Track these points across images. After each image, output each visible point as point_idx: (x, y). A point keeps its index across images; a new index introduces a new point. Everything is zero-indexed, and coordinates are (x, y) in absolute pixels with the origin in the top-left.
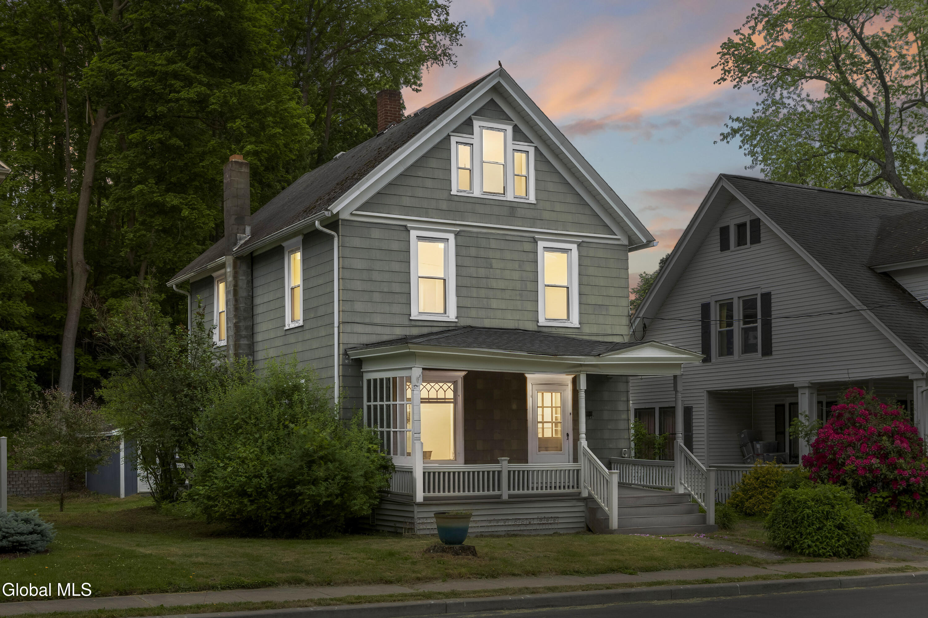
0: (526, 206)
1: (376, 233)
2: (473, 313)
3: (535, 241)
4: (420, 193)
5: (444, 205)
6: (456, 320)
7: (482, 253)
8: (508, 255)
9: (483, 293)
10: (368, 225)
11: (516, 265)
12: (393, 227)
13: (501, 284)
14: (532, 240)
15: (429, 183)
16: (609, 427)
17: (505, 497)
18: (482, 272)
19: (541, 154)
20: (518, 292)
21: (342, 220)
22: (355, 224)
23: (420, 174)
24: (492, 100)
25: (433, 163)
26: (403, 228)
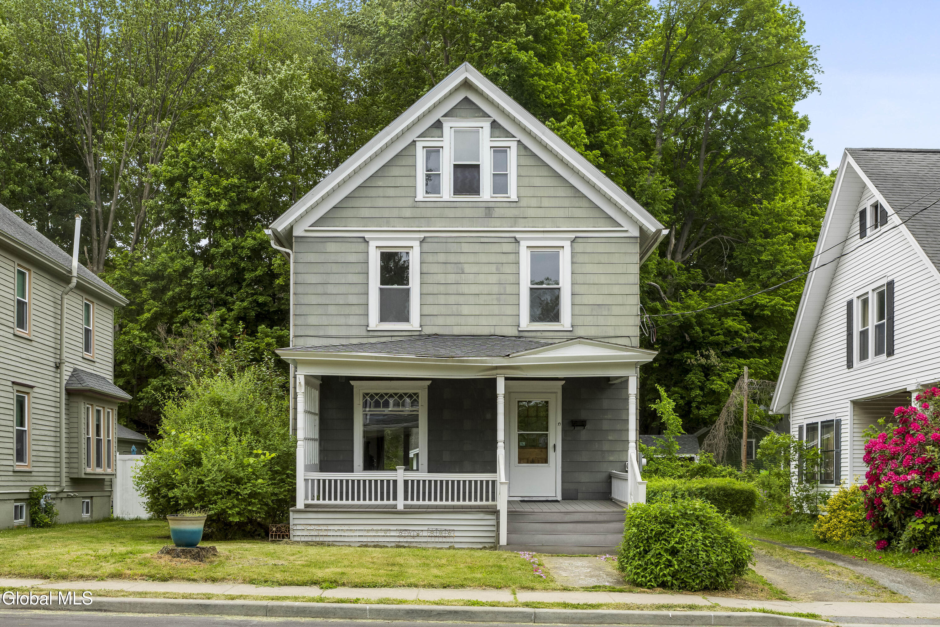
0: (505, 205)
1: (331, 247)
2: (440, 320)
3: (517, 241)
4: (381, 202)
5: (408, 213)
6: (420, 329)
7: (452, 258)
8: (483, 258)
9: (452, 299)
10: (324, 240)
11: (493, 268)
12: (350, 240)
13: (474, 289)
14: (513, 240)
15: (391, 192)
16: (610, 438)
17: (400, 507)
18: (452, 278)
19: (526, 148)
20: (495, 296)
21: (296, 237)
22: (309, 240)
23: (380, 184)
24: (466, 99)
25: (396, 171)
26: (361, 240)
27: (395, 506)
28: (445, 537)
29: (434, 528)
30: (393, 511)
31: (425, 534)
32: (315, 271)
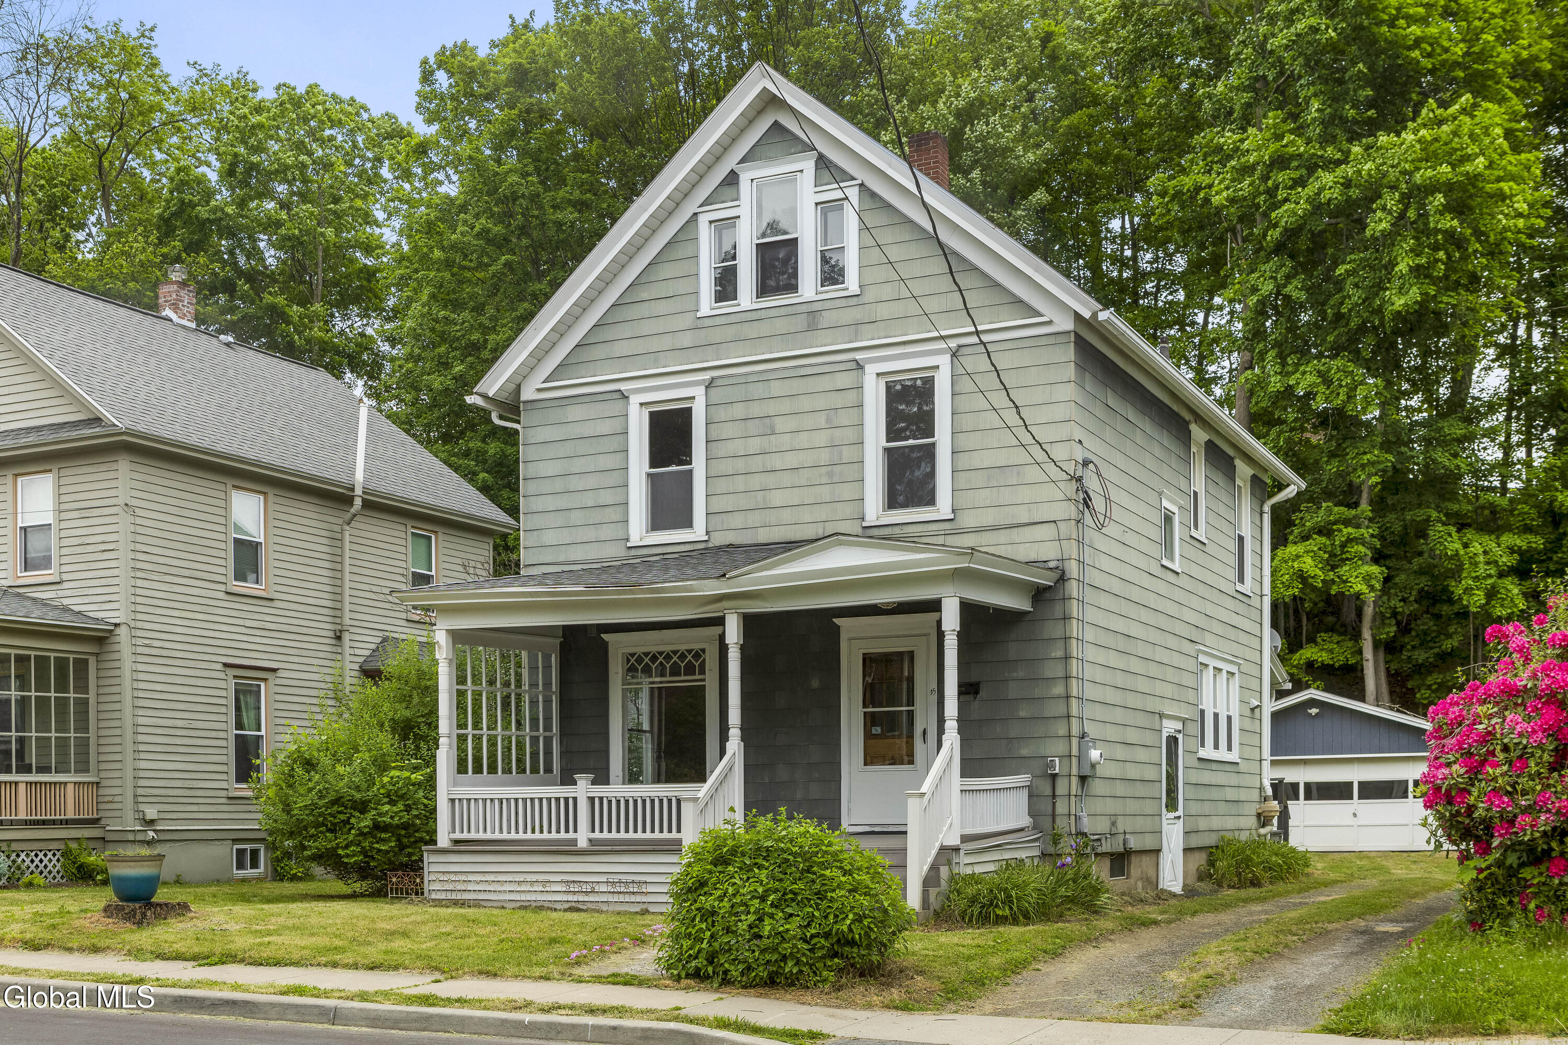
0: (838, 303)
1: (575, 412)
2: (737, 521)
3: (859, 367)
4: (647, 328)
5: (686, 340)
6: (706, 538)
7: (756, 410)
8: (806, 403)
9: (756, 481)
10: (564, 402)
11: (821, 420)
12: (601, 397)
13: (791, 460)
14: (853, 365)
15: (661, 307)
17: (583, 843)
18: (755, 444)
19: (873, 195)
20: (824, 470)
21: (524, 402)
22: (542, 405)
23: (645, 296)
24: (776, 124)
25: (666, 271)
26: (617, 395)
27: (574, 842)
28: (633, 893)
29: (616, 878)
30: (568, 850)
31: (603, 888)
32: (553, 455)
